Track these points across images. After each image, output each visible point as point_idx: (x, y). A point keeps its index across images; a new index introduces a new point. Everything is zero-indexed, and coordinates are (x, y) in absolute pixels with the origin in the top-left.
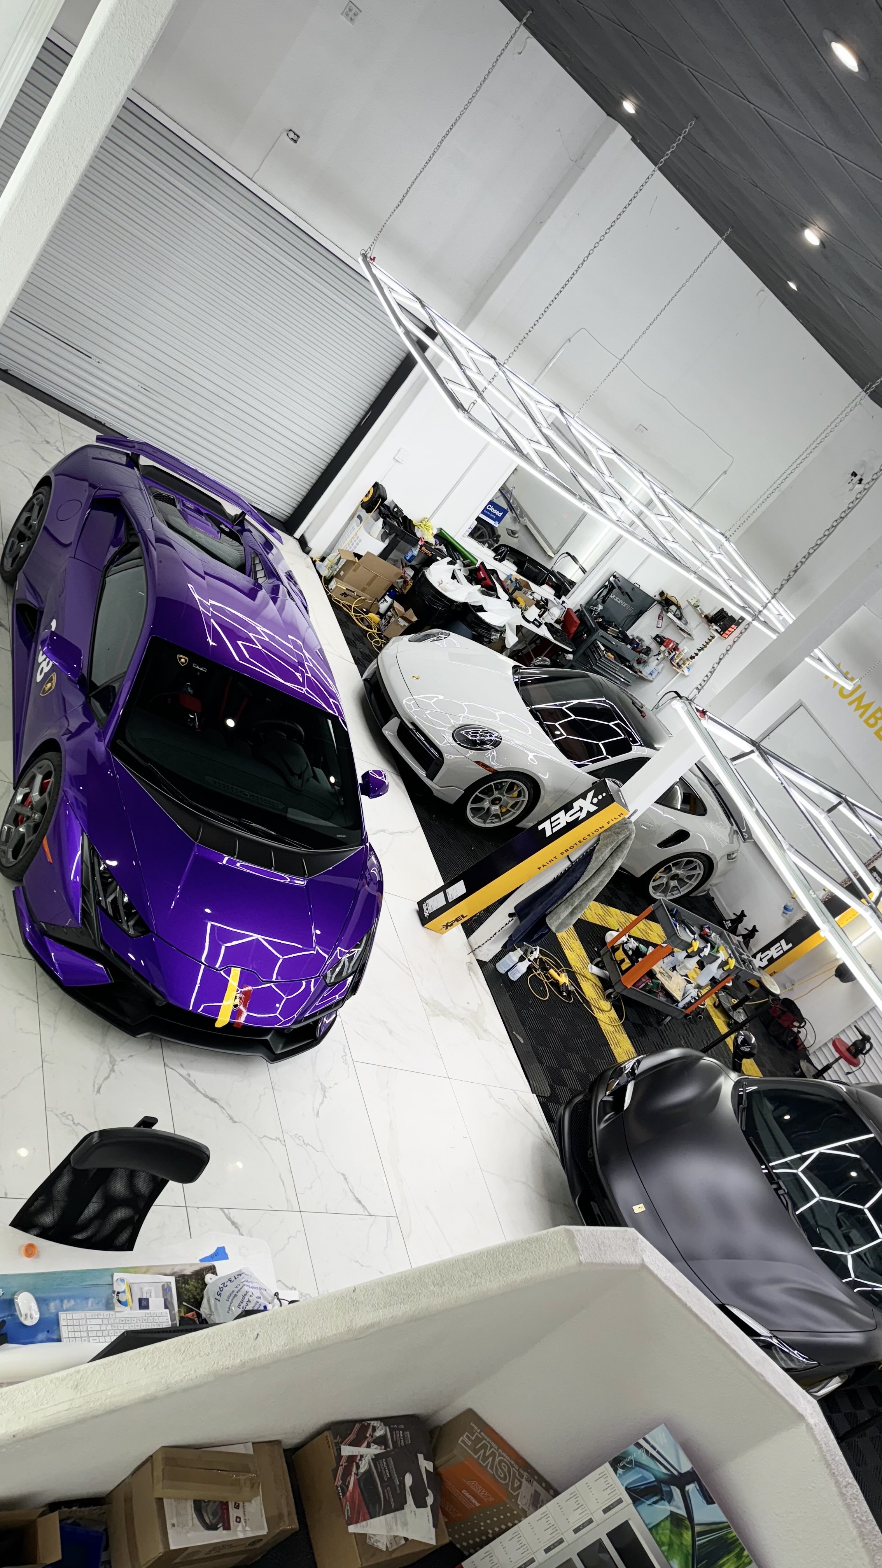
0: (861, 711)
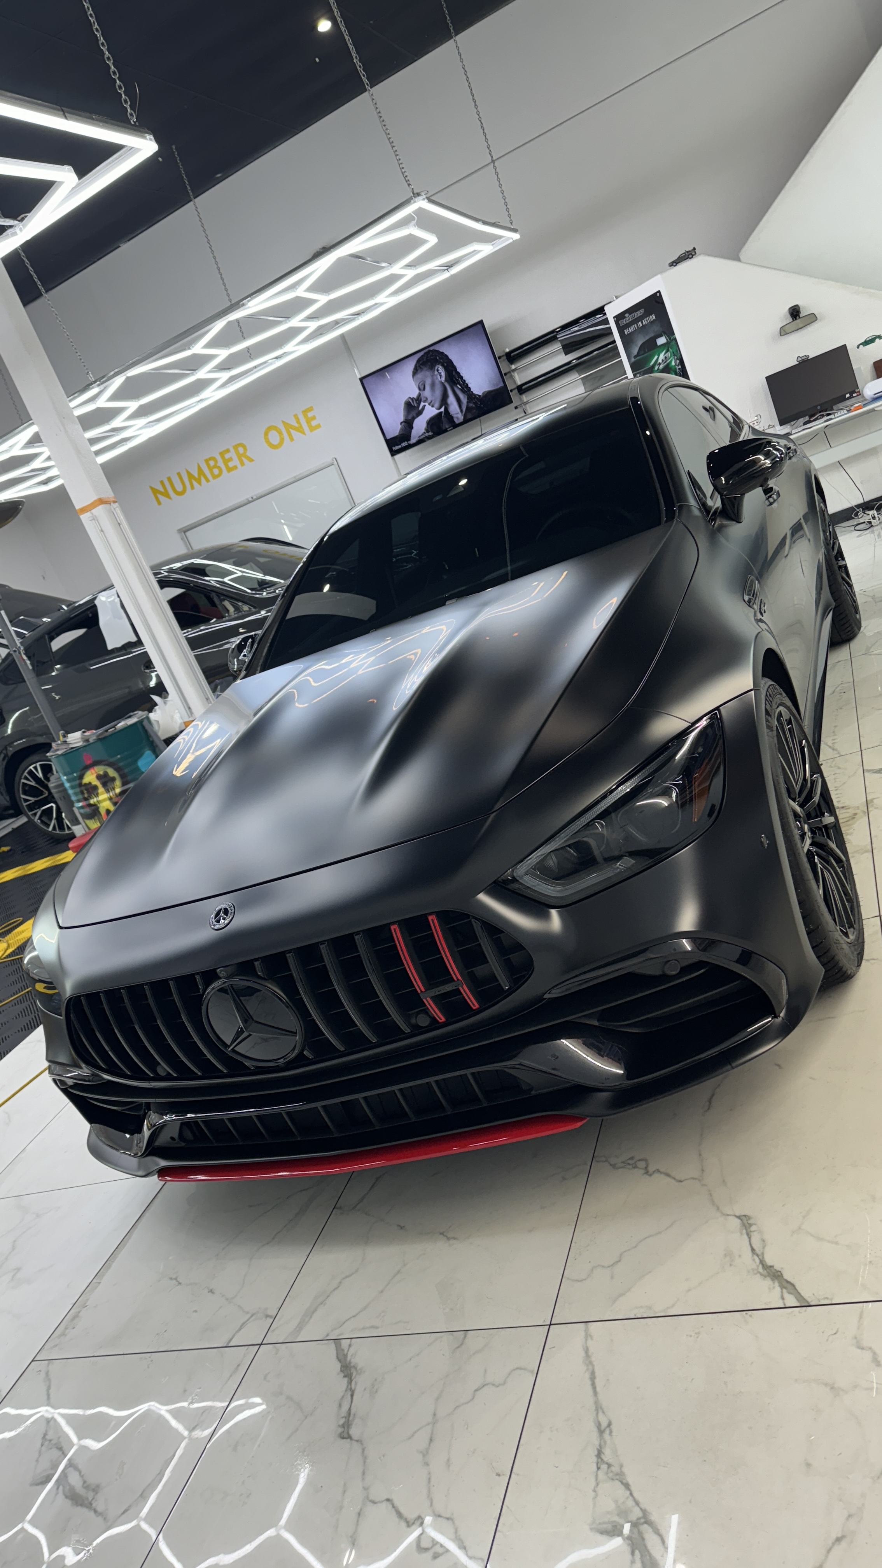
0: (203, 480)
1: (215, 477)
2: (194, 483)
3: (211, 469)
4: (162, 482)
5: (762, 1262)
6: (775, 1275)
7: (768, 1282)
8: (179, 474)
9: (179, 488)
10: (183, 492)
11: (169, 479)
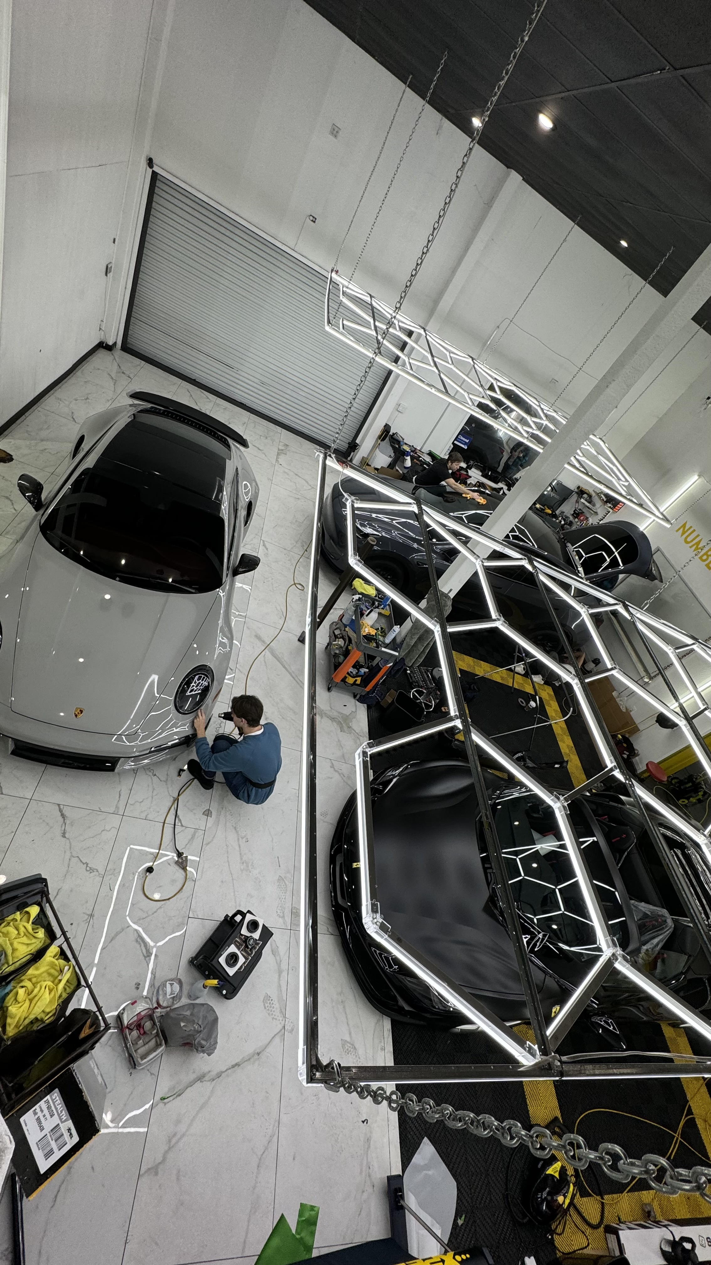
0: (697, 552)
1: (701, 558)
2: (694, 548)
3: (706, 554)
4: (691, 527)
5: (64, 820)
6: (63, 815)
7: (65, 813)
8: (698, 536)
9: (689, 539)
10: (686, 542)
11: (694, 530)
